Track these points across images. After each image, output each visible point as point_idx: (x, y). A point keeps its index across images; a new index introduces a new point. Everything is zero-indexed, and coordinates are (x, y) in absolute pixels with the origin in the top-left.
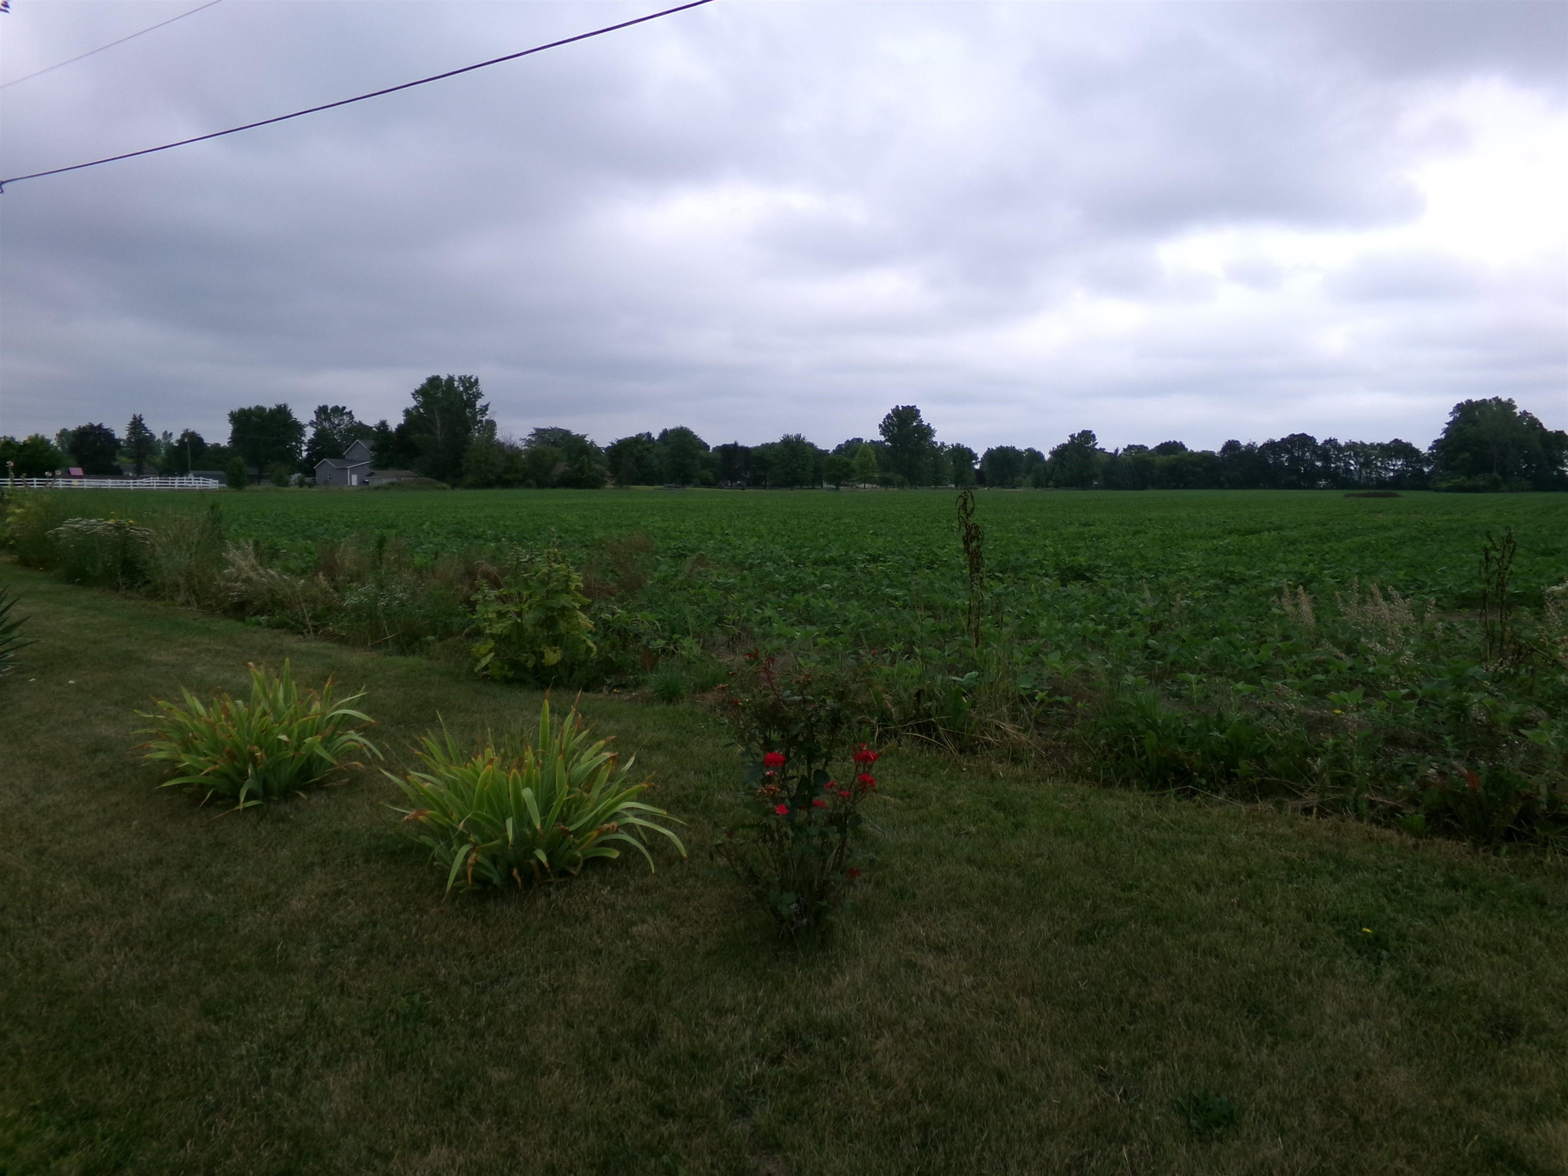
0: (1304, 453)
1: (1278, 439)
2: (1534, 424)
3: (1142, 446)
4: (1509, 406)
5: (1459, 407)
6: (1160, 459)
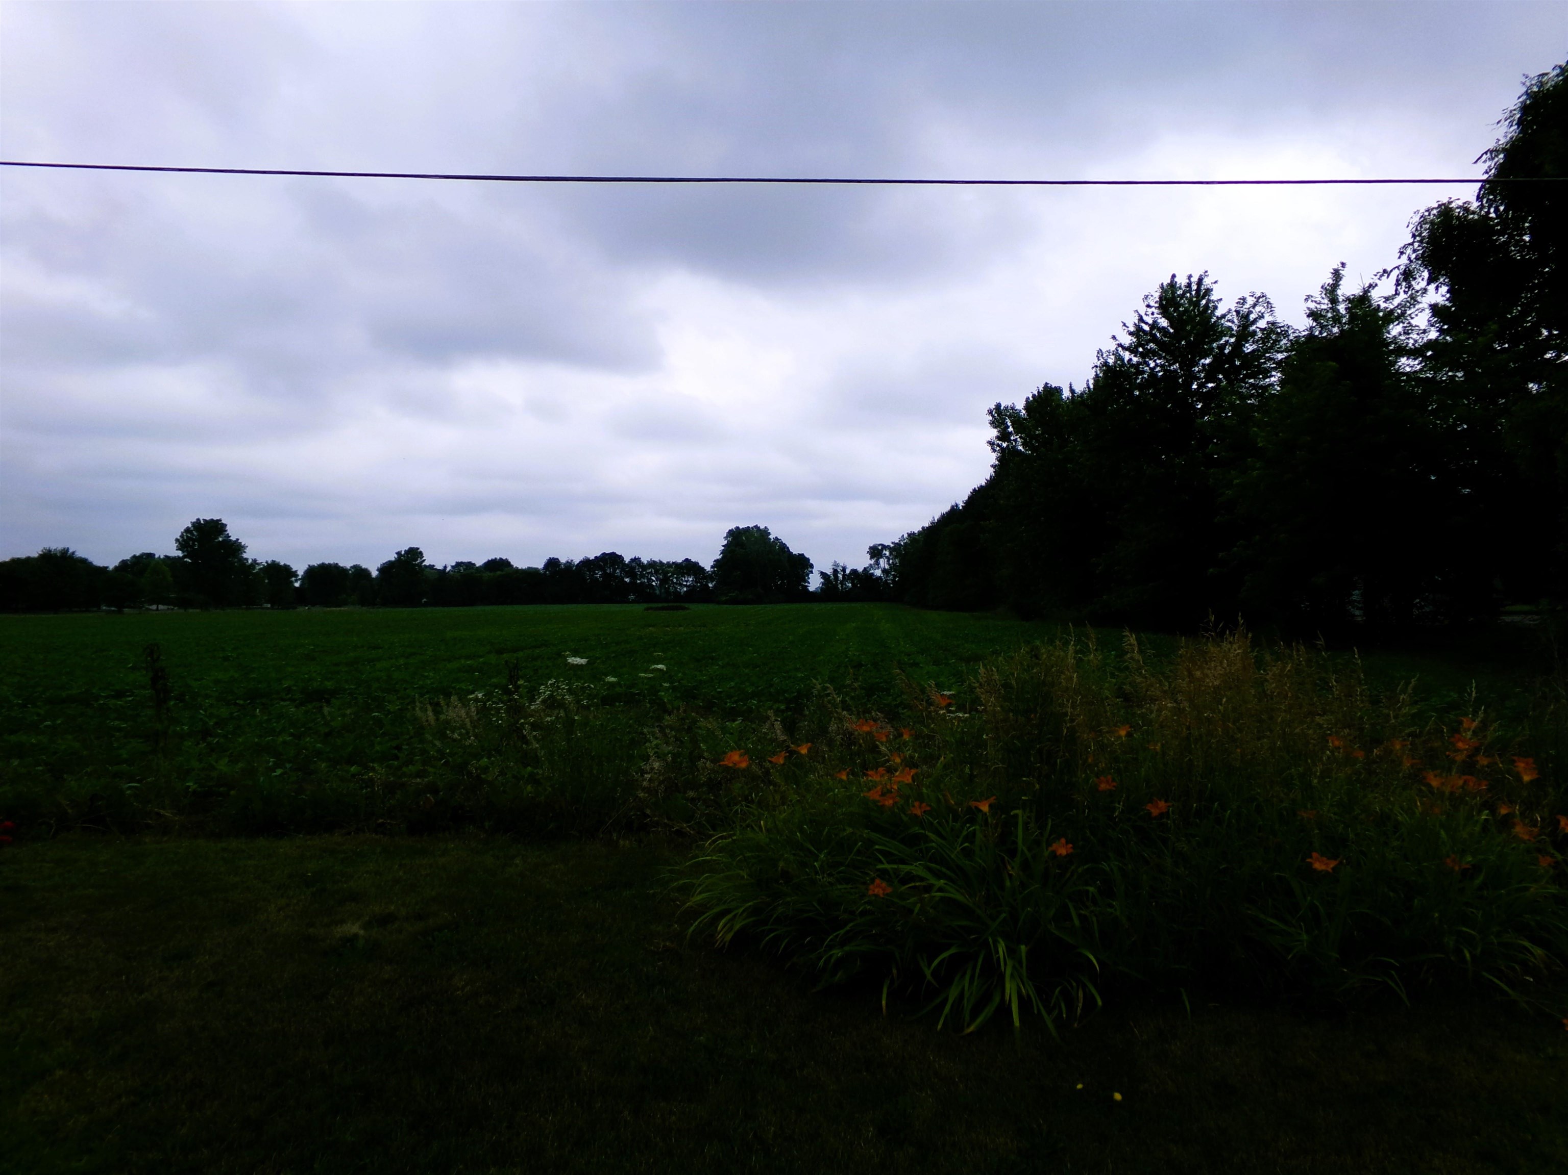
0: (615, 570)
1: (592, 558)
2: (784, 547)
3: (470, 563)
4: (765, 533)
5: (731, 533)
6: (487, 575)
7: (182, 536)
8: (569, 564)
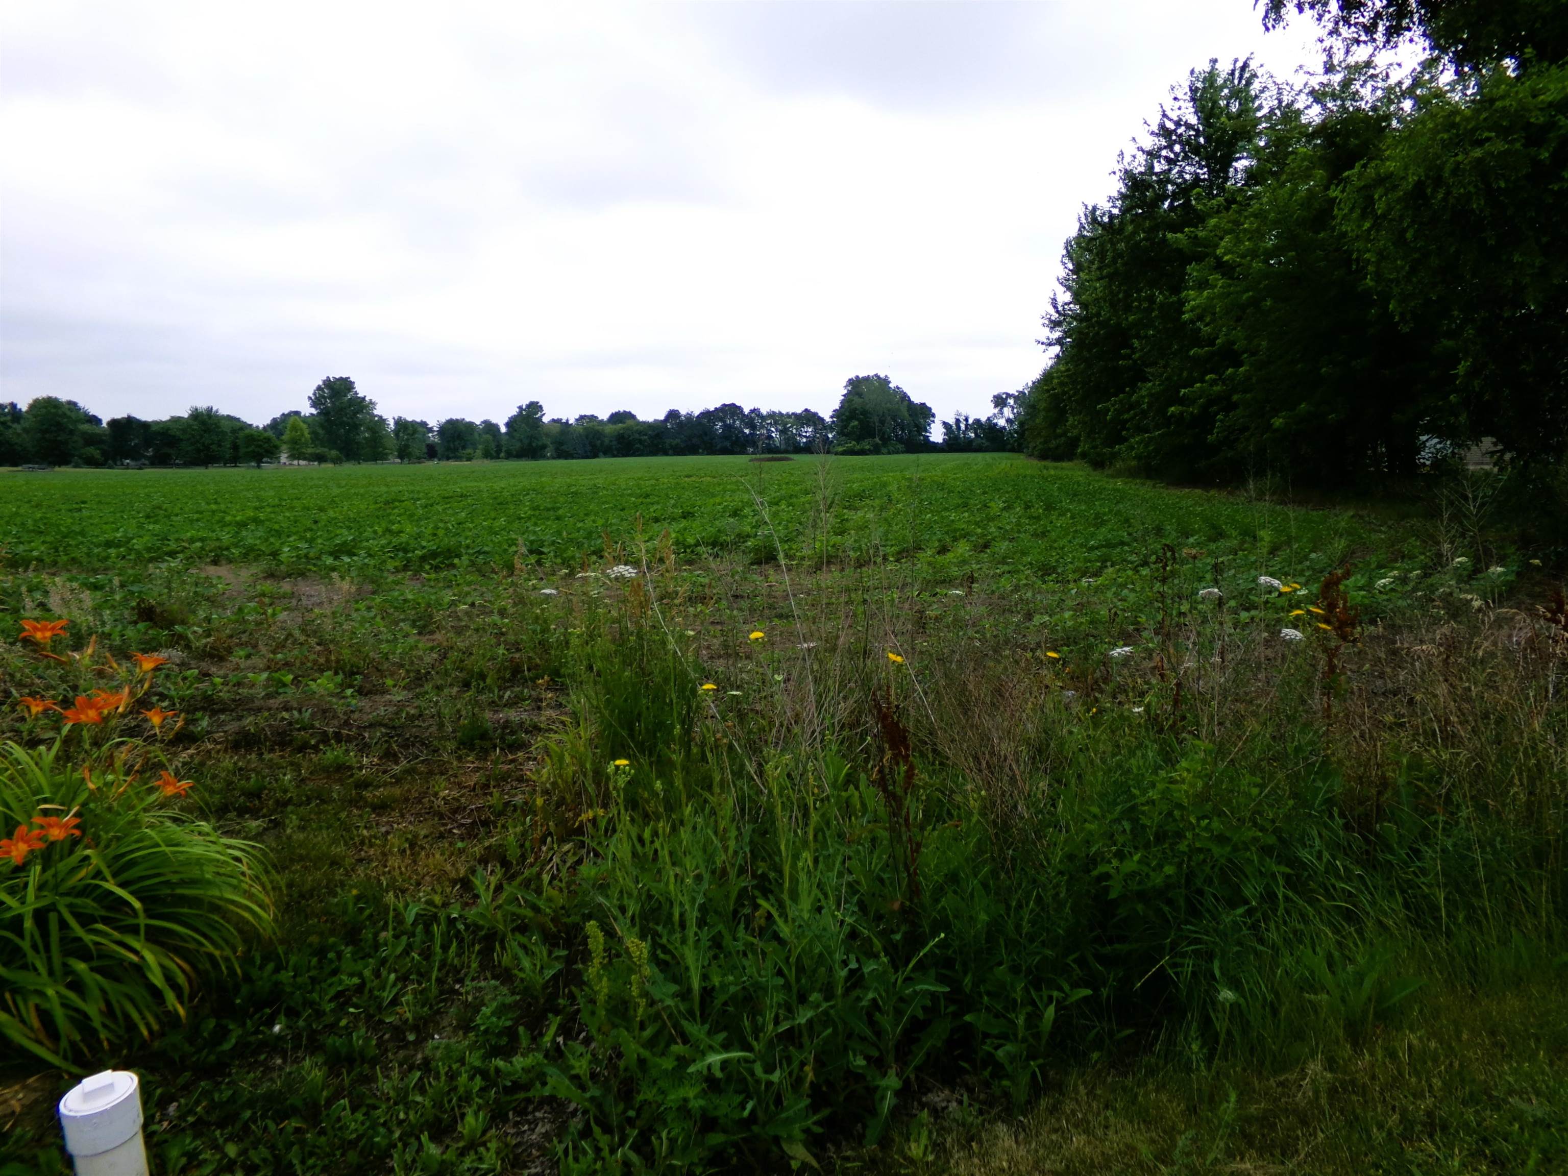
0: (734, 421)
1: (712, 409)
3: (594, 416)
5: (851, 382)
6: (610, 428)
7: (314, 394)
8: (689, 416)
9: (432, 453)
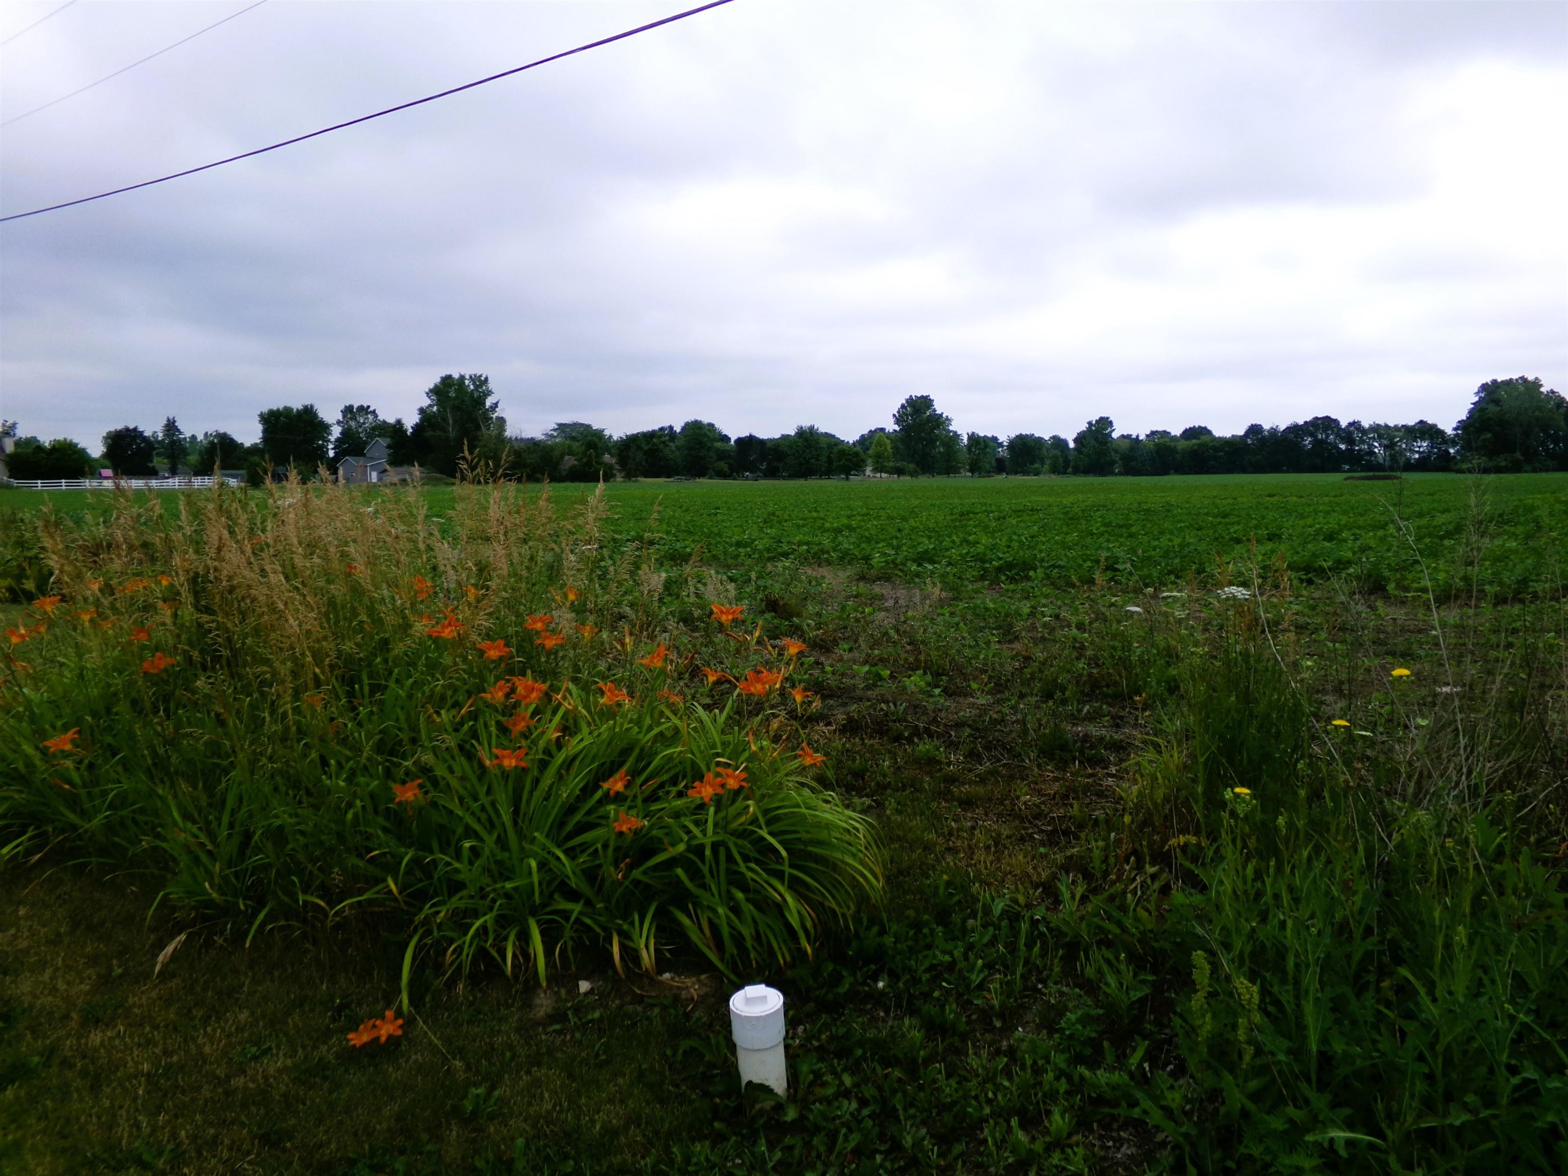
0: (1328, 436)
1: (1301, 422)
2: (1560, 403)
3: (1165, 432)
4: (1535, 385)
5: (1484, 387)
6: (1183, 444)
7: (898, 412)
8: (1273, 431)
9: (1001, 467)
